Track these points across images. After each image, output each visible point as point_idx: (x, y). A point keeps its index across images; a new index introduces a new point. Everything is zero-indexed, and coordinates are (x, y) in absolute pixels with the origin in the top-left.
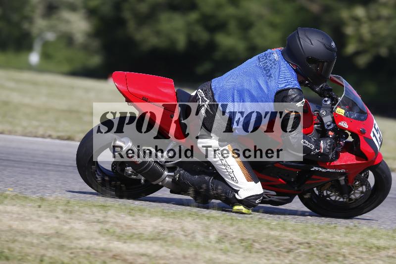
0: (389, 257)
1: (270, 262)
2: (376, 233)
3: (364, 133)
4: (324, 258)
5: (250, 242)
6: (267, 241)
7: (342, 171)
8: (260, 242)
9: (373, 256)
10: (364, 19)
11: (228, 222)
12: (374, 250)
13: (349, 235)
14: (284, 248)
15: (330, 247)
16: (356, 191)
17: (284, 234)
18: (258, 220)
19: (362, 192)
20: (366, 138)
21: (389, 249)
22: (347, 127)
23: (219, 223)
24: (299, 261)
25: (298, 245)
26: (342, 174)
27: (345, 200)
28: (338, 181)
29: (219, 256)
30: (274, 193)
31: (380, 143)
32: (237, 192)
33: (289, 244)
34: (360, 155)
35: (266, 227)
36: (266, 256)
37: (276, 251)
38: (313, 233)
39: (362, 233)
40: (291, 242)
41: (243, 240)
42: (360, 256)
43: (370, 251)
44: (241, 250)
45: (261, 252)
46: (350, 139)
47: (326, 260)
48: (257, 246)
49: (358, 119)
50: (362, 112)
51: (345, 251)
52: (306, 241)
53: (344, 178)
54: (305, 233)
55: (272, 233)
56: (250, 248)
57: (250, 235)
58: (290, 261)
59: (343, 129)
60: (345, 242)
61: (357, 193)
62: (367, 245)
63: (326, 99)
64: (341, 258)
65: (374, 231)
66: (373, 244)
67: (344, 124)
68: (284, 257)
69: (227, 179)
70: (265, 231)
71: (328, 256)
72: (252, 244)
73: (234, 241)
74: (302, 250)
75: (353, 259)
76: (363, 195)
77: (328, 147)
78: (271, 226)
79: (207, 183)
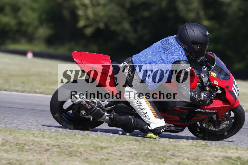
0: (108, 153)
1: (35, 157)
2: (100, 138)
3: (228, 88)
4: (69, 155)
5: (22, 145)
6: (33, 144)
7: (215, 111)
8: (29, 145)
9: (98, 153)
10: (89, 6)
11: (8, 133)
12: (99, 149)
13: (83, 140)
14: (43, 149)
15: (72, 147)
16: (223, 124)
17: (44, 140)
18: (27, 131)
19: (227, 124)
20: (229, 90)
21: (108, 148)
22: (217, 84)
23: (3, 133)
24: (52, 156)
25: (52, 147)
26: (214, 113)
27: (217, 129)
28: (212, 118)
29: (3, 154)
30: (173, 125)
31: (238, 94)
32: (149, 125)
33: (47, 146)
34: (226, 101)
35: (32, 135)
36: (32, 154)
37: (38, 151)
38: (61, 139)
39: (92, 139)
40: (48, 145)
41: (18, 144)
42: (90, 153)
43: (97, 149)
44: (17, 150)
45: (29, 152)
46: (219, 92)
47: (69, 156)
48: (26, 147)
49: (224, 79)
50: (226, 75)
51: (82, 150)
52: (57, 144)
53: (216, 115)
54: (56, 139)
55: (36, 139)
56: (22, 149)
57: (23, 141)
58: (47, 156)
59: (215, 85)
60: (81, 144)
61: (224, 125)
62: (95, 146)
63: (204, 67)
64: (79, 155)
65: (99, 137)
66: (99, 145)
67: (216, 83)
68: (43, 154)
69: (143, 117)
70: (32, 138)
71: (71, 153)
72: (23, 146)
73: (12, 144)
74: (55, 149)
75: (87, 155)
76: (227, 126)
77: (206, 97)
78: (36, 135)
79: (131, 120)
